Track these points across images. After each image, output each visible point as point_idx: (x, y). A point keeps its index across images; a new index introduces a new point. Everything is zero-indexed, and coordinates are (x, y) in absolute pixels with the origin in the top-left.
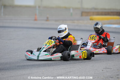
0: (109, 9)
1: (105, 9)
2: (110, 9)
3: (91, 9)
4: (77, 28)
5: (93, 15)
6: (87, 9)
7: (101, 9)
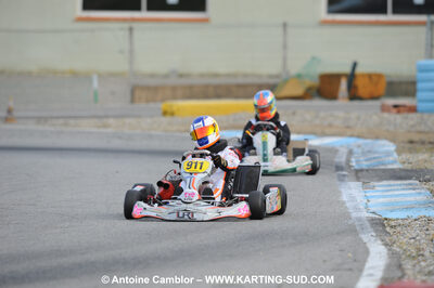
0: (228, 75)
1: (216, 75)
2: (235, 75)
3: (166, 76)
4: (116, 144)
5: (175, 98)
6: (152, 76)
7: (202, 75)
